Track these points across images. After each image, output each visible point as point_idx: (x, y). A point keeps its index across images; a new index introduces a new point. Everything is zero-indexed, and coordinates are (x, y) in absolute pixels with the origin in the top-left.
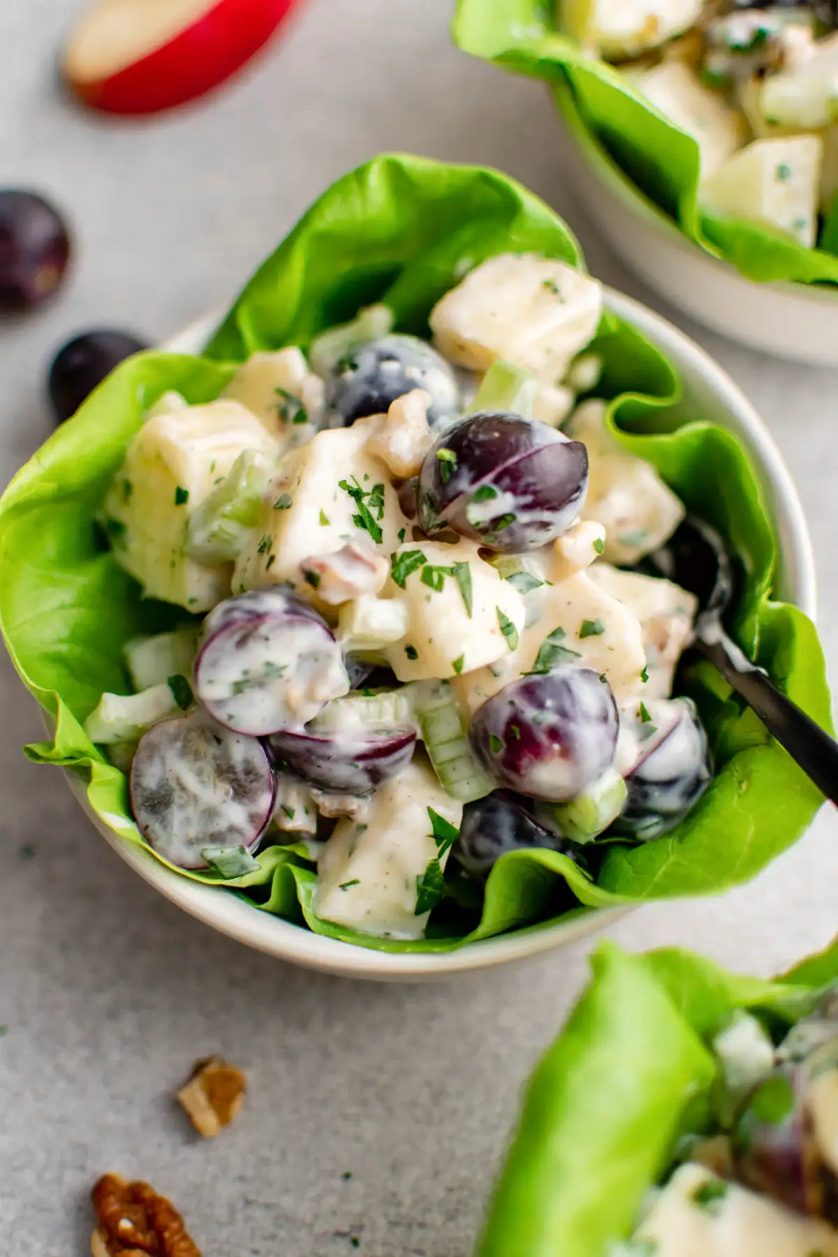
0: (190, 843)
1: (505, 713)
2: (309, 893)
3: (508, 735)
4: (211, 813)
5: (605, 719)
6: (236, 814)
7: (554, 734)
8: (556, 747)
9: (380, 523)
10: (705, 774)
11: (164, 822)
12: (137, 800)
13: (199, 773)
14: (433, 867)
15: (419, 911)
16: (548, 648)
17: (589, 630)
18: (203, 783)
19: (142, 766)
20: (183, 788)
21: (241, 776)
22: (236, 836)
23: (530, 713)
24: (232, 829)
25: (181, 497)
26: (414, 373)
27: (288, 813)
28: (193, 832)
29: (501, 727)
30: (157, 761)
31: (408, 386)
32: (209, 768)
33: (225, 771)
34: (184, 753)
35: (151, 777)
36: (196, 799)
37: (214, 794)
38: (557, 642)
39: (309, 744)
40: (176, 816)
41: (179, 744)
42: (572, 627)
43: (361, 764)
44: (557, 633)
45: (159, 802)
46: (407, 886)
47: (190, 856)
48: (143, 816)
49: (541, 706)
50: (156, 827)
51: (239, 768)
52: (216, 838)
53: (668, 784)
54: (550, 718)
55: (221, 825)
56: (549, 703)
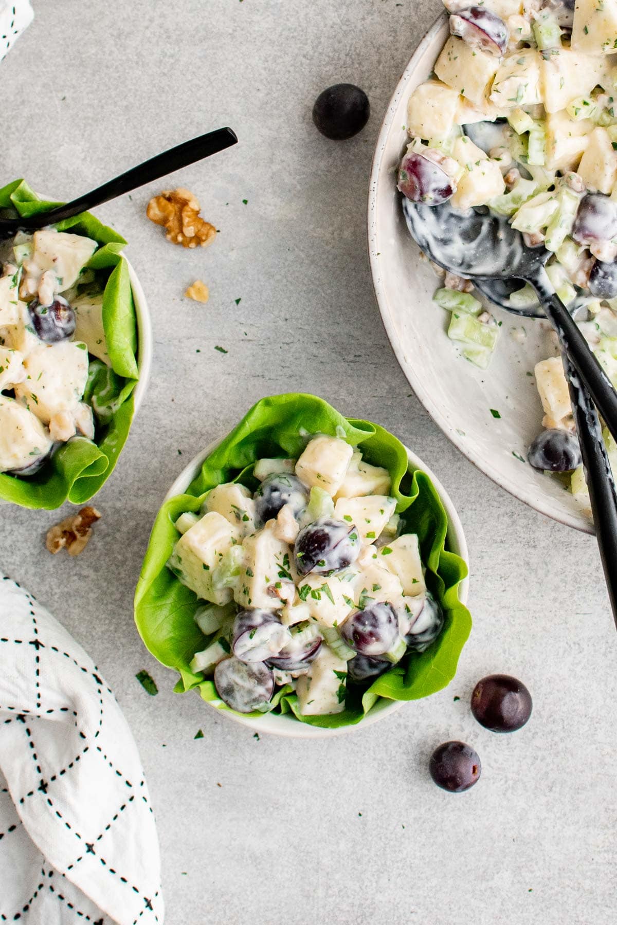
0: (246, 704)
1: (351, 629)
2: (296, 707)
3: (354, 637)
4: (250, 692)
5: (390, 621)
6: (260, 690)
7: (371, 634)
8: (374, 639)
9: (289, 572)
10: (438, 622)
11: (233, 698)
12: (220, 692)
13: (242, 677)
14: (341, 686)
15: (340, 702)
16: (362, 598)
17: (376, 588)
18: (244, 681)
19: (219, 679)
20: (237, 684)
21: (259, 676)
22: (262, 698)
23: (360, 628)
24: (260, 696)
25: (206, 567)
26: (285, 496)
27: (280, 679)
28: (246, 700)
29: (351, 635)
30: (224, 676)
31: (284, 502)
32: (246, 675)
33: (251, 675)
34: (234, 671)
35: (223, 683)
36: (243, 687)
37: (249, 684)
38: (365, 595)
39: (282, 660)
40: (237, 695)
41: (231, 669)
42: (370, 588)
43: (304, 661)
44: (364, 591)
45: (229, 691)
46: (333, 695)
47: (247, 709)
48: (224, 697)
49: (364, 624)
50: (231, 701)
51: (257, 673)
52: (256, 700)
53: (424, 633)
54: (368, 629)
55: (256, 695)
56: (367, 623)
